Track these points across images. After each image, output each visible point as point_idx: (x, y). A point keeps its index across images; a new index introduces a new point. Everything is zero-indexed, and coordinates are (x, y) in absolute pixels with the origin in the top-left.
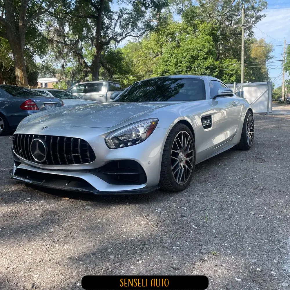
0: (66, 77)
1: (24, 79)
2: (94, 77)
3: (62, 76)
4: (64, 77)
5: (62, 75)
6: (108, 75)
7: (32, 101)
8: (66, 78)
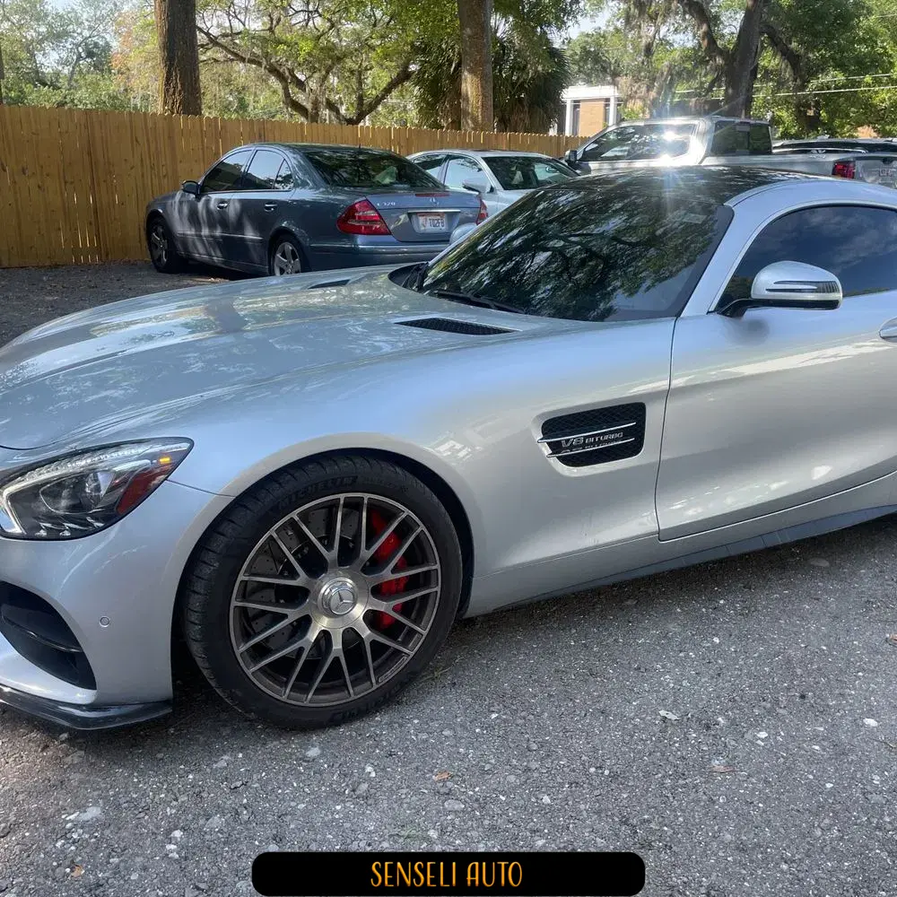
0: (649, 89)
1: (482, 106)
2: (733, 89)
3: (637, 86)
4: (644, 89)
5: (637, 80)
6: (790, 76)
7: (370, 206)
8: (648, 91)
